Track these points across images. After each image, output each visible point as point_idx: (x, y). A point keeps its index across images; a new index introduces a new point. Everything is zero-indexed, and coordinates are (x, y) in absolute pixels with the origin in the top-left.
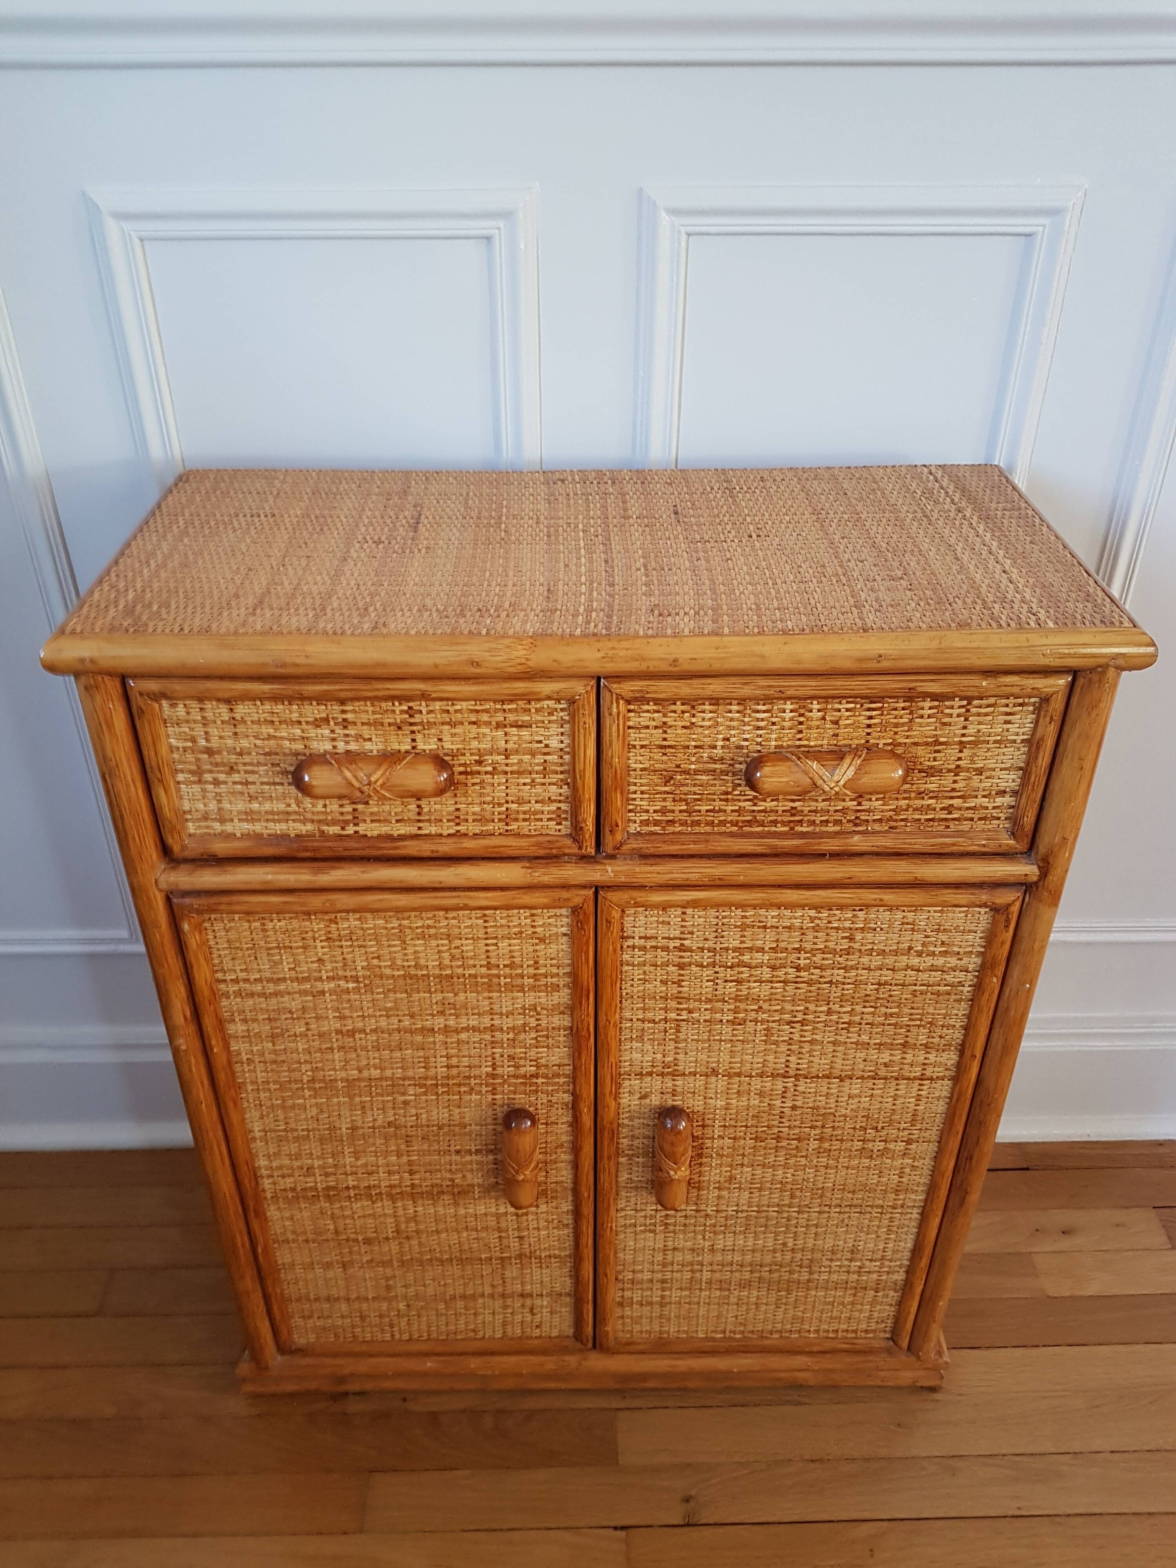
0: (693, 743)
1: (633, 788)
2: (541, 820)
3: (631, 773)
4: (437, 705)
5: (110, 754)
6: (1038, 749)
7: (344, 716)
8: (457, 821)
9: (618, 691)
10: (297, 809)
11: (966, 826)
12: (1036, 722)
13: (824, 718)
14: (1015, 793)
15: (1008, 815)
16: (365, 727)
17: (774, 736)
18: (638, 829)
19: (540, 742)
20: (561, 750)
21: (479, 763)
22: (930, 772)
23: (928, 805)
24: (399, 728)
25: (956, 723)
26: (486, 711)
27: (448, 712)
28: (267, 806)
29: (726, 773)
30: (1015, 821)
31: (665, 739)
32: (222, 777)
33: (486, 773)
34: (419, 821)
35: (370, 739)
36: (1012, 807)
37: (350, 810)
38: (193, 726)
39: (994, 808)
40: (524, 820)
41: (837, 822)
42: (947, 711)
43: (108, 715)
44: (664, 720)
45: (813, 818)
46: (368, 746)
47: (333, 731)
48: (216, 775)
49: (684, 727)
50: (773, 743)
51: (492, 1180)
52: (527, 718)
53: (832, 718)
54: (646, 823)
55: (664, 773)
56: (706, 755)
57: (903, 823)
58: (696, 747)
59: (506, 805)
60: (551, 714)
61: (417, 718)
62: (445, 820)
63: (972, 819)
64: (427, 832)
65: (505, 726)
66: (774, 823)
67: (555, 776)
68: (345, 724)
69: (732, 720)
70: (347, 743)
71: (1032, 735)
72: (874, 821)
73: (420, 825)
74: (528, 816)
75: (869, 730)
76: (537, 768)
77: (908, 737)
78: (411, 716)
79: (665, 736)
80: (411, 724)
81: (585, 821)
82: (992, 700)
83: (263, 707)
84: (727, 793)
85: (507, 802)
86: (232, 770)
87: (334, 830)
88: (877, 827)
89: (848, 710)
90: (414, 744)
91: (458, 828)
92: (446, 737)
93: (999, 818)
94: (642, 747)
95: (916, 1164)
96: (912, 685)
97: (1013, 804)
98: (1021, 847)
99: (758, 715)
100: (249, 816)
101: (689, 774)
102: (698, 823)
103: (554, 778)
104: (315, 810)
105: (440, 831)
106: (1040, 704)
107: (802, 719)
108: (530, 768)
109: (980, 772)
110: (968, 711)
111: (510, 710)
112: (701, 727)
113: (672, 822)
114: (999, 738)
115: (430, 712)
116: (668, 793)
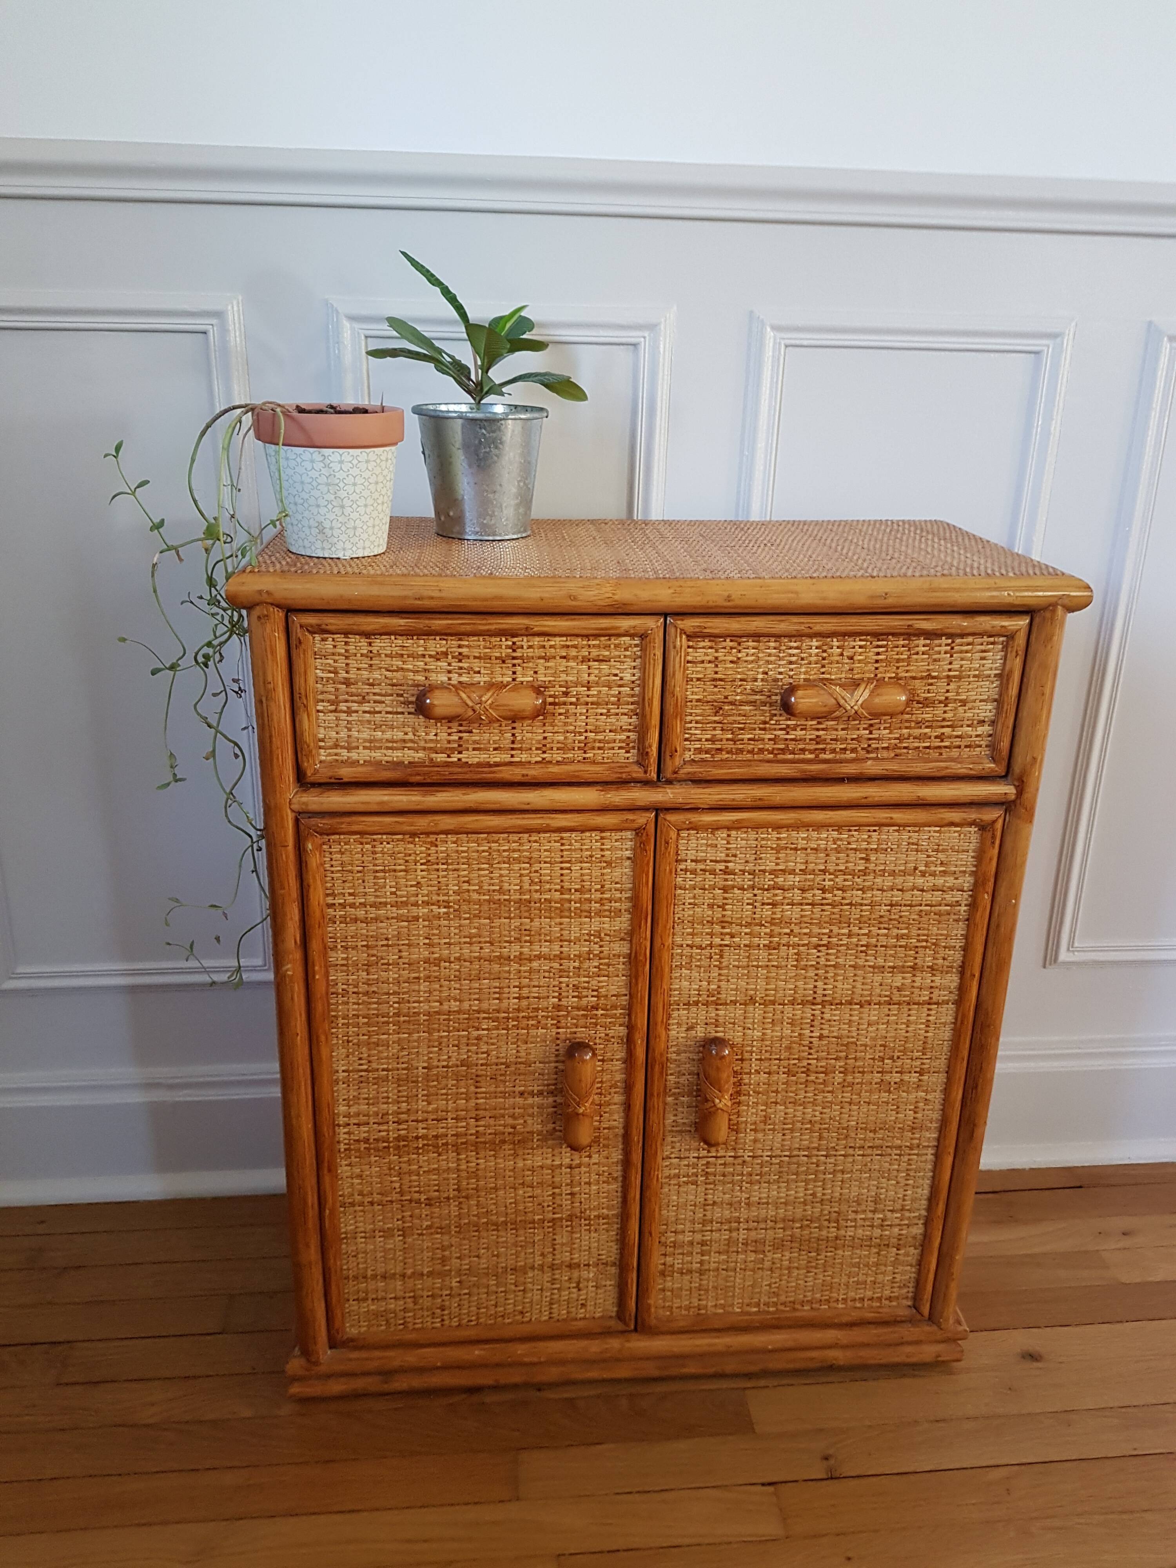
0: (739, 676)
1: (689, 718)
2: (613, 748)
3: (688, 704)
4: (536, 641)
5: (270, 679)
6: (1008, 680)
7: (460, 650)
8: (544, 749)
9: (682, 626)
10: (413, 737)
11: (955, 753)
12: (1005, 658)
13: (842, 655)
14: (993, 723)
15: (987, 743)
16: (476, 660)
17: (803, 670)
18: (692, 757)
19: (616, 675)
20: (633, 682)
21: (566, 694)
22: (926, 703)
23: (925, 734)
24: (504, 662)
25: (944, 659)
26: (575, 646)
27: (544, 647)
28: (388, 735)
29: (764, 704)
30: (993, 747)
31: (716, 673)
32: (355, 706)
33: (571, 704)
34: (513, 749)
35: (479, 672)
36: (990, 735)
37: (457, 738)
38: (337, 658)
39: (977, 736)
40: (599, 748)
41: (853, 750)
42: (937, 649)
43: (273, 643)
44: (716, 655)
45: (834, 746)
46: (477, 678)
47: (449, 664)
48: (349, 704)
49: (732, 662)
50: (802, 676)
51: (550, 1126)
52: (607, 653)
53: (849, 654)
54: (699, 751)
55: (715, 704)
56: (748, 687)
57: (905, 751)
58: (741, 680)
59: (585, 734)
60: (626, 649)
61: (518, 654)
62: (534, 748)
63: (959, 747)
64: (518, 759)
65: (589, 661)
66: (803, 750)
67: (626, 707)
68: (460, 657)
69: (770, 655)
70: (460, 675)
71: (1003, 670)
72: (883, 748)
73: (513, 752)
74: (602, 745)
75: (877, 665)
76: (612, 699)
77: (907, 671)
78: (514, 651)
79: (717, 669)
80: (514, 658)
81: (650, 746)
82: (970, 639)
83: (395, 641)
84: (765, 723)
85: (586, 731)
86: (364, 700)
87: (441, 758)
88: (885, 754)
89: (860, 647)
90: (514, 676)
91: (545, 756)
92: (541, 670)
93: (980, 746)
94: (698, 679)
95: (928, 1097)
96: (910, 623)
97: (991, 732)
98: (1001, 770)
99: (790, 651)
100: (372, 744)
101: (735, 705)
102: (741, 751)
103: (625, 709)
104: (428, 738)
105: (529, 759)
106: (1007, 642)
107: (825, 655)
108: (607, 699)
109: (964, 703)
110: (952, 648)
111: (594, 646)
112: (746, 661)
113: (720, 750)
114: (977, 672)
115: (530, 647)
116: (718, 723)
